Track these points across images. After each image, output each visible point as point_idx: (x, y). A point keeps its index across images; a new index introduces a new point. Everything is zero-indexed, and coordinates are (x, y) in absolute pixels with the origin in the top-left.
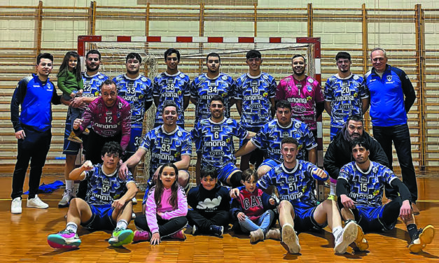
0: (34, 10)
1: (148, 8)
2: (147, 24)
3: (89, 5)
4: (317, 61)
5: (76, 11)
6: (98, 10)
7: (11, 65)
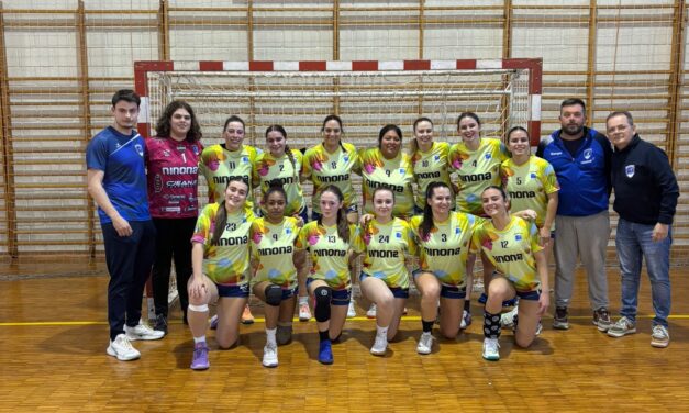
0: (71, 16)
1: (250, 10)
2: (250, 37)
3: (157, 7)
4: (536, 98)
5: (135, 16)
6: (171, 14)
7: (44, 104)
